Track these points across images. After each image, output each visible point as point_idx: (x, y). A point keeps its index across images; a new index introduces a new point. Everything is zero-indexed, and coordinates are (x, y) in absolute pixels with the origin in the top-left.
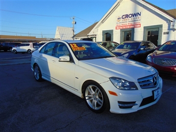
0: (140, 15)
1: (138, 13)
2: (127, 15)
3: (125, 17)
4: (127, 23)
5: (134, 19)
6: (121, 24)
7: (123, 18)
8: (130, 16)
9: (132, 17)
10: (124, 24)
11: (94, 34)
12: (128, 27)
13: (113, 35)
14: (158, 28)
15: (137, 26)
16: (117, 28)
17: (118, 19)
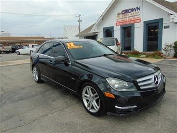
0: (139, 9)
2: (126, 10)
4: (127, 19)
5: (134, 14)
6: (121, 20)
7: (122, 14)
8: (130, 11)
9: (132, 12)
10: (124, 19)
11: (95, 31)
12: (128, 23)
13: (113, 32)
14: (158, 22)
15: (137, 21)
16: (117, 24)
17: (118, 15)
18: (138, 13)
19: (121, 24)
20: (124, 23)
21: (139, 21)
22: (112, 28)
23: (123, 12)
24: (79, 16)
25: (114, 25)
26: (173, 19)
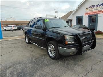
1: (101, 4)
2: (93, 6)
3: (92, 7)
4: (93, 11)
5: (98, 8)
6: (88, 12)
7: (90, 8)
8: (95, 6)
9: (97, 7)
10: (91, 11)
11: (70, 19)
12: (94, 13)
13: (83, 19)
15: (100, 12)
16: (86, 14)
17: (87, 9)
18: (101, 7)
19: (89, 14)
20: (91, 14)
21: (102, 12)
22: (82, 17)
23: (90, 7)
24: (56, 9)
25: (83, 15)
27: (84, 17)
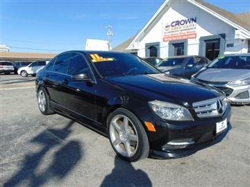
0: (195, 21)
1: (193, 19)
2: (178, 21)
3: (176, 25)
4: (178, 33)
5: (187, 26)
6: (170, 34)
7: (172, 26)
8: (182, 23)
9: (185, 25)
10: (174, 33)
11: (134, 48)
12: (180, 38)
13: (159, 49)
14: (219, 39)
15: (192, 36)
16: (166, 39)
17: (166, 27)
18: (193, 25)
19: (171, 39)
20: (175, 39)
22: (158, 44)
23: (173, 24)
25: (160, 40)
26: (238, 35)
27: (161, 46)
